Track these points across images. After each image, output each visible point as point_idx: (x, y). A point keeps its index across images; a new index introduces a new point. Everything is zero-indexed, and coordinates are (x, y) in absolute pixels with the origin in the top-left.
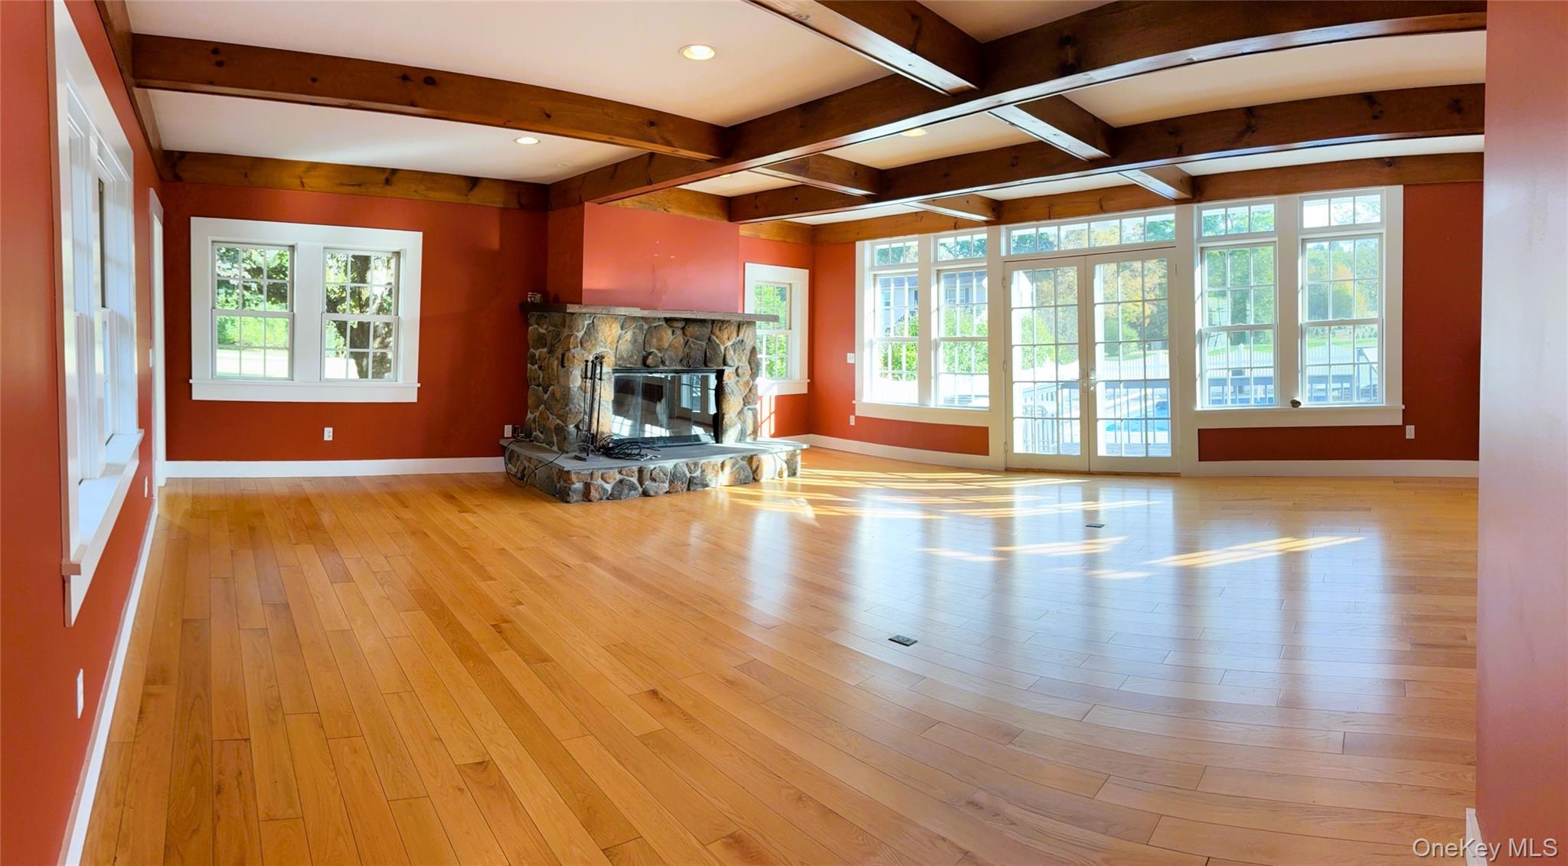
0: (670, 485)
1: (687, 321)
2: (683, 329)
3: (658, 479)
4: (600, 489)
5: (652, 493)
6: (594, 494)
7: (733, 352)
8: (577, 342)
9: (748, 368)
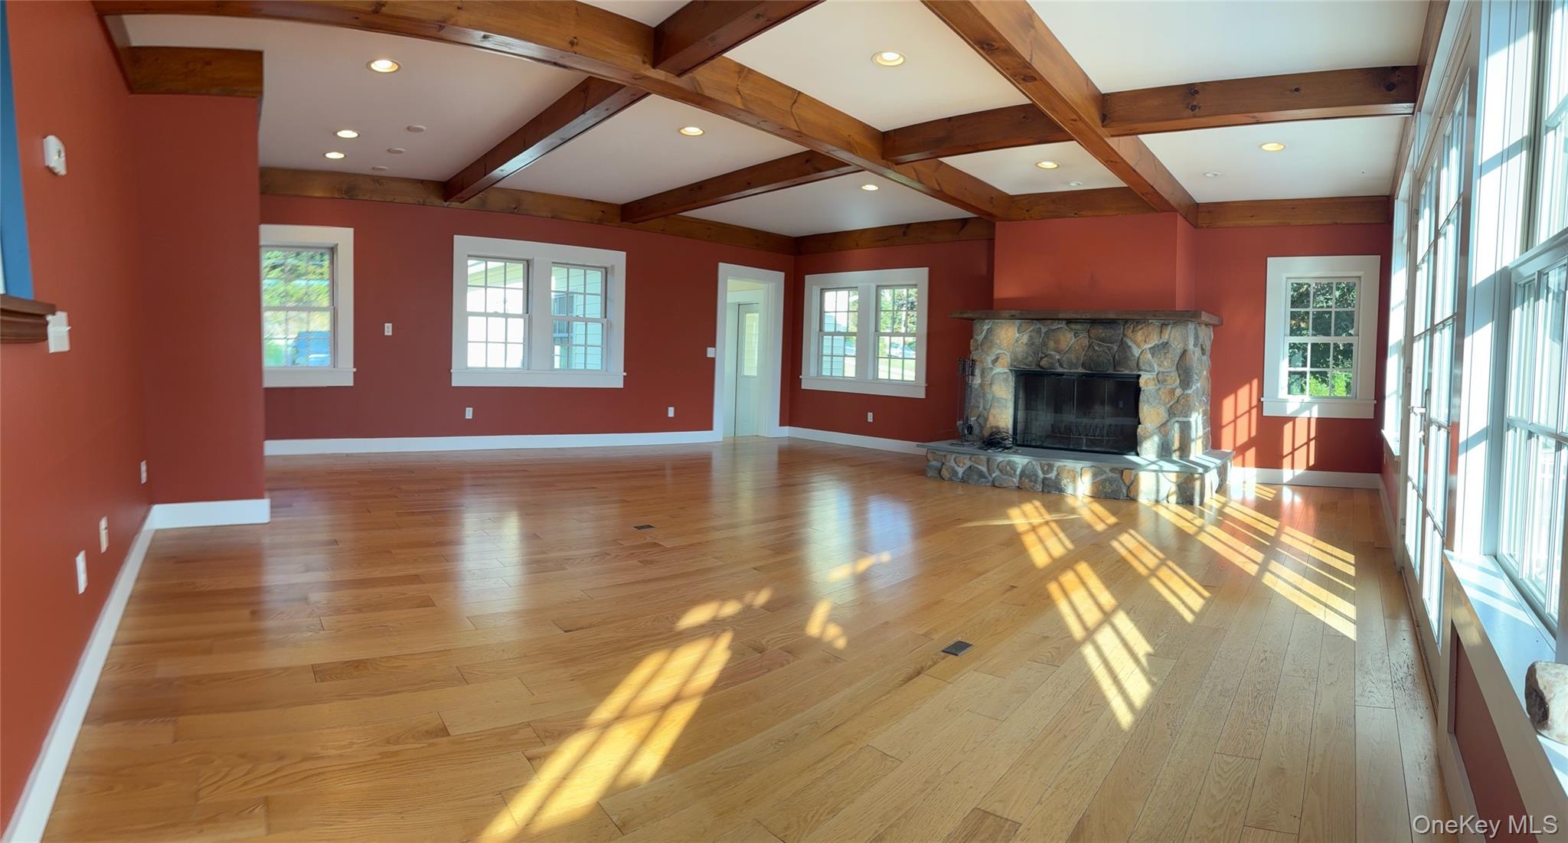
1: (1093, 321)
2: (1088, 329)
3: (1005, 472)
4: (951, 471)
6: (945, 473)
7: (1150, 356)
8: (978, 345)
9: (1175, 374)
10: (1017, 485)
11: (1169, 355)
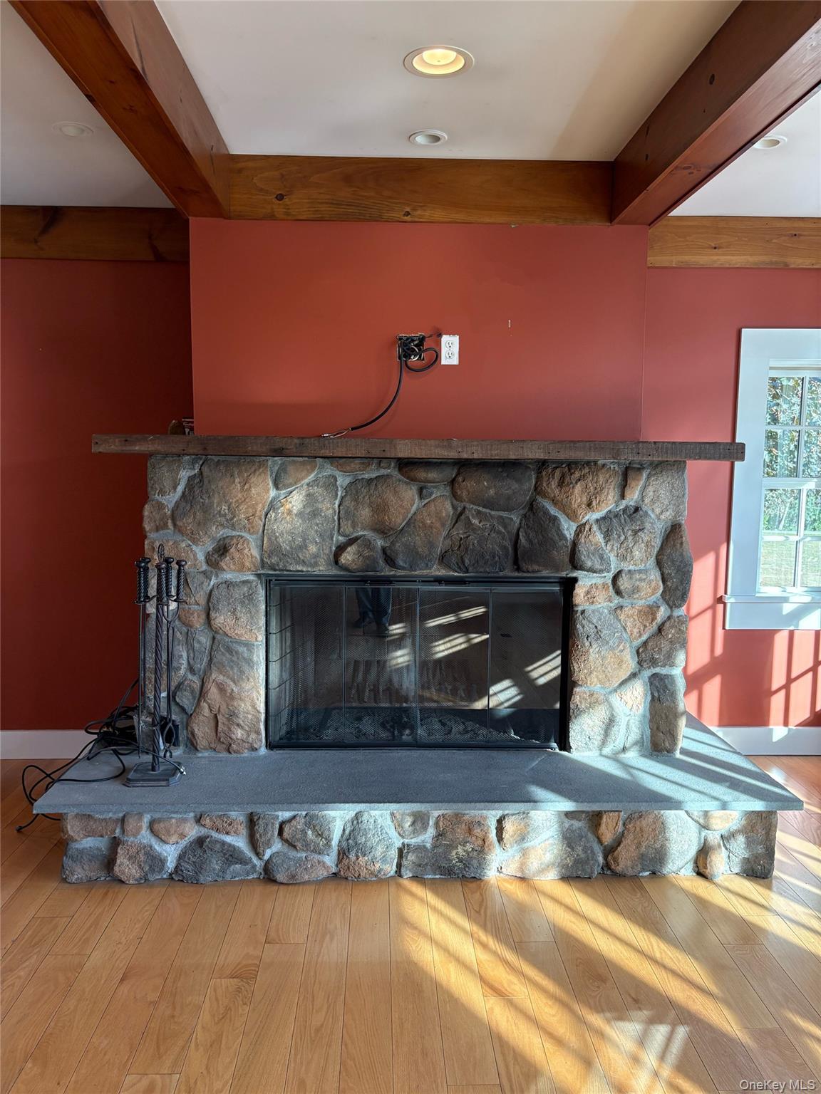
0: (340, 861)
1: (463, 465)
2: (452, 482)
3: (299, 845)
4: (142, 857)
5: (280, 877)
6: (126, 867)
7: (599, 537)
8: (164, 517)
9: (655, 575)
10: (334, 870)
11: (644, 536)
